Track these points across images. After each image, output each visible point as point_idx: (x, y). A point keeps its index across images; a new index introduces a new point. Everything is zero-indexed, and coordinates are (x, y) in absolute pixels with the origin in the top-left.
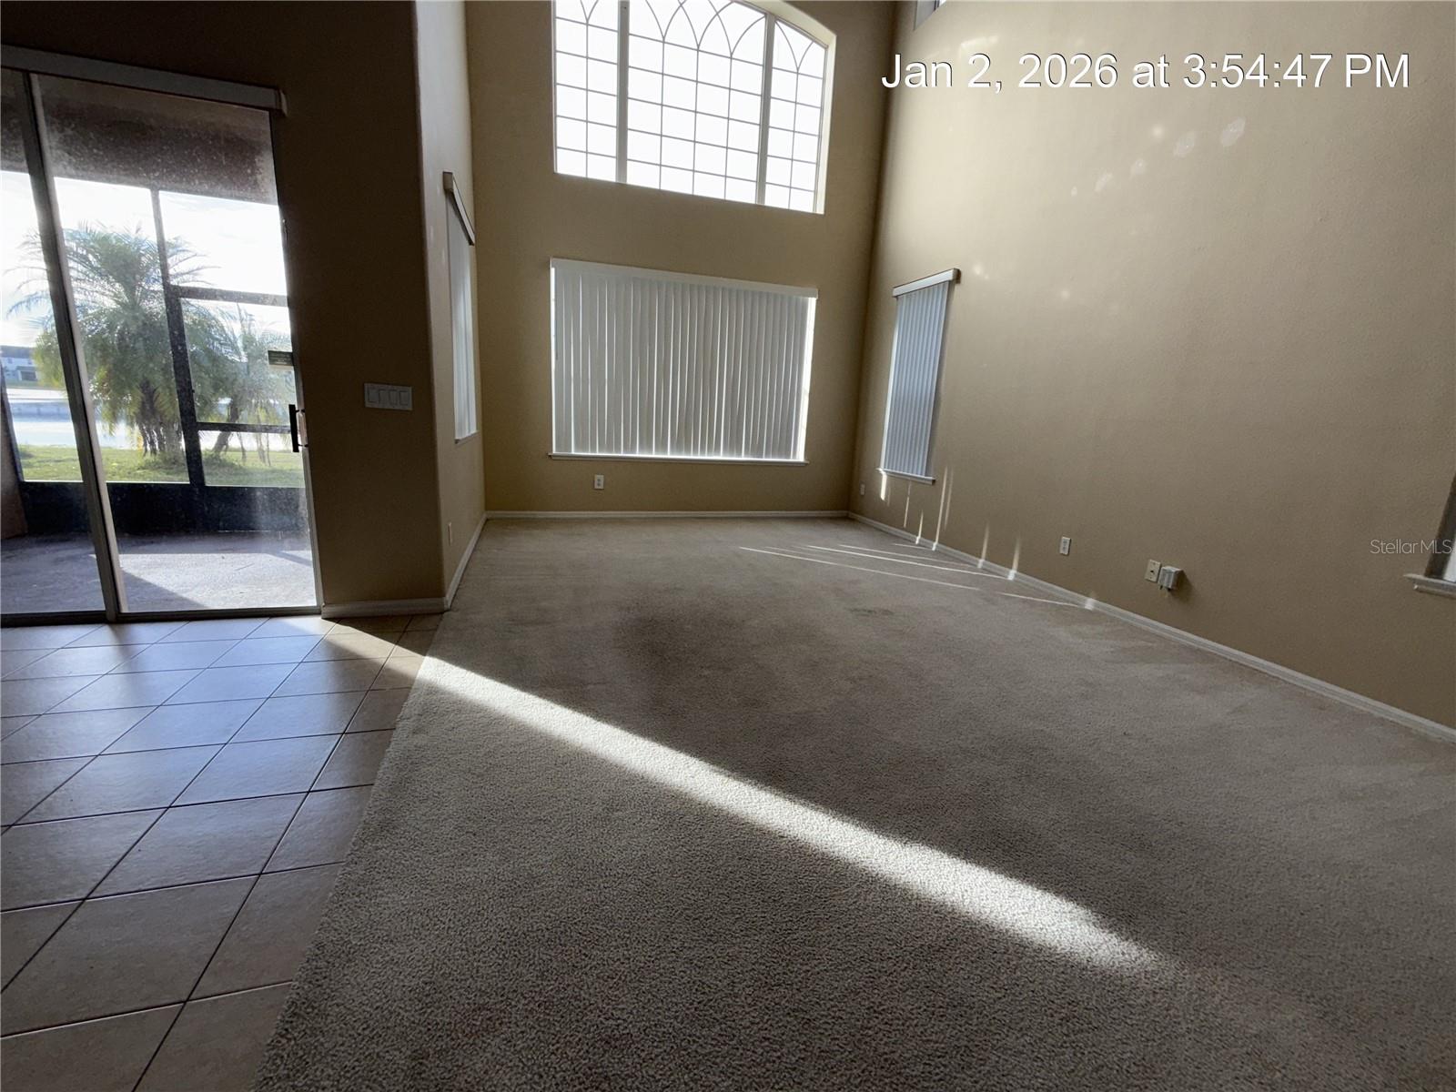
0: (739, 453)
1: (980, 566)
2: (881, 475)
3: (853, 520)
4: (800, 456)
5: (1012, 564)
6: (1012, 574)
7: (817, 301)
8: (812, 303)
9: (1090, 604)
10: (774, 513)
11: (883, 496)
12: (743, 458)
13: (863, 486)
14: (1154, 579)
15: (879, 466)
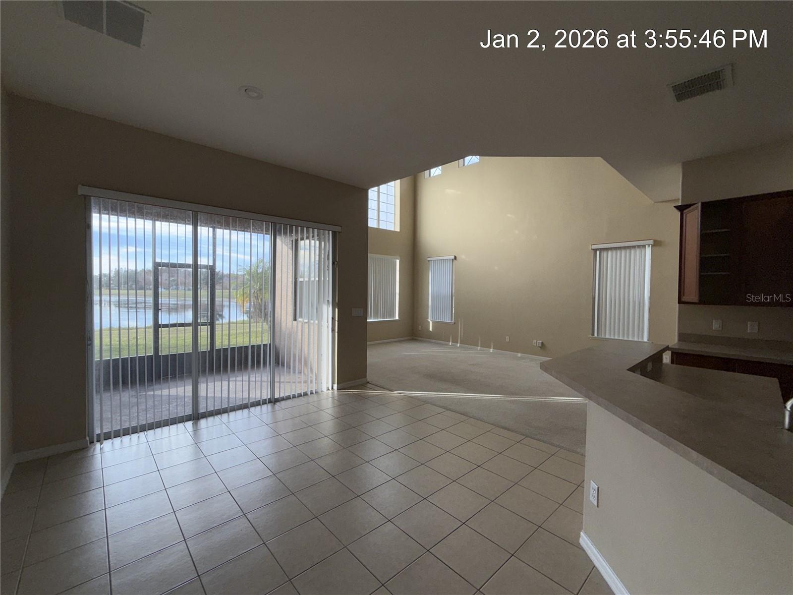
0: (378, 318)
1: (479, 349)
2: (429, 322)
3: (416, 340)
4: (397, 318)
5: (490, 346)
6: (491, 350)
7: (400, 261)
8: (398, 261)
9: (519, 355)
10: (392, 340)
11: (431, 330)
12: (379, 320)
13: (420, 327)
14: (535, 345)
15: (428, 319)
